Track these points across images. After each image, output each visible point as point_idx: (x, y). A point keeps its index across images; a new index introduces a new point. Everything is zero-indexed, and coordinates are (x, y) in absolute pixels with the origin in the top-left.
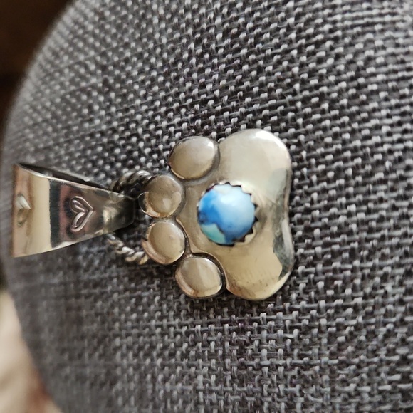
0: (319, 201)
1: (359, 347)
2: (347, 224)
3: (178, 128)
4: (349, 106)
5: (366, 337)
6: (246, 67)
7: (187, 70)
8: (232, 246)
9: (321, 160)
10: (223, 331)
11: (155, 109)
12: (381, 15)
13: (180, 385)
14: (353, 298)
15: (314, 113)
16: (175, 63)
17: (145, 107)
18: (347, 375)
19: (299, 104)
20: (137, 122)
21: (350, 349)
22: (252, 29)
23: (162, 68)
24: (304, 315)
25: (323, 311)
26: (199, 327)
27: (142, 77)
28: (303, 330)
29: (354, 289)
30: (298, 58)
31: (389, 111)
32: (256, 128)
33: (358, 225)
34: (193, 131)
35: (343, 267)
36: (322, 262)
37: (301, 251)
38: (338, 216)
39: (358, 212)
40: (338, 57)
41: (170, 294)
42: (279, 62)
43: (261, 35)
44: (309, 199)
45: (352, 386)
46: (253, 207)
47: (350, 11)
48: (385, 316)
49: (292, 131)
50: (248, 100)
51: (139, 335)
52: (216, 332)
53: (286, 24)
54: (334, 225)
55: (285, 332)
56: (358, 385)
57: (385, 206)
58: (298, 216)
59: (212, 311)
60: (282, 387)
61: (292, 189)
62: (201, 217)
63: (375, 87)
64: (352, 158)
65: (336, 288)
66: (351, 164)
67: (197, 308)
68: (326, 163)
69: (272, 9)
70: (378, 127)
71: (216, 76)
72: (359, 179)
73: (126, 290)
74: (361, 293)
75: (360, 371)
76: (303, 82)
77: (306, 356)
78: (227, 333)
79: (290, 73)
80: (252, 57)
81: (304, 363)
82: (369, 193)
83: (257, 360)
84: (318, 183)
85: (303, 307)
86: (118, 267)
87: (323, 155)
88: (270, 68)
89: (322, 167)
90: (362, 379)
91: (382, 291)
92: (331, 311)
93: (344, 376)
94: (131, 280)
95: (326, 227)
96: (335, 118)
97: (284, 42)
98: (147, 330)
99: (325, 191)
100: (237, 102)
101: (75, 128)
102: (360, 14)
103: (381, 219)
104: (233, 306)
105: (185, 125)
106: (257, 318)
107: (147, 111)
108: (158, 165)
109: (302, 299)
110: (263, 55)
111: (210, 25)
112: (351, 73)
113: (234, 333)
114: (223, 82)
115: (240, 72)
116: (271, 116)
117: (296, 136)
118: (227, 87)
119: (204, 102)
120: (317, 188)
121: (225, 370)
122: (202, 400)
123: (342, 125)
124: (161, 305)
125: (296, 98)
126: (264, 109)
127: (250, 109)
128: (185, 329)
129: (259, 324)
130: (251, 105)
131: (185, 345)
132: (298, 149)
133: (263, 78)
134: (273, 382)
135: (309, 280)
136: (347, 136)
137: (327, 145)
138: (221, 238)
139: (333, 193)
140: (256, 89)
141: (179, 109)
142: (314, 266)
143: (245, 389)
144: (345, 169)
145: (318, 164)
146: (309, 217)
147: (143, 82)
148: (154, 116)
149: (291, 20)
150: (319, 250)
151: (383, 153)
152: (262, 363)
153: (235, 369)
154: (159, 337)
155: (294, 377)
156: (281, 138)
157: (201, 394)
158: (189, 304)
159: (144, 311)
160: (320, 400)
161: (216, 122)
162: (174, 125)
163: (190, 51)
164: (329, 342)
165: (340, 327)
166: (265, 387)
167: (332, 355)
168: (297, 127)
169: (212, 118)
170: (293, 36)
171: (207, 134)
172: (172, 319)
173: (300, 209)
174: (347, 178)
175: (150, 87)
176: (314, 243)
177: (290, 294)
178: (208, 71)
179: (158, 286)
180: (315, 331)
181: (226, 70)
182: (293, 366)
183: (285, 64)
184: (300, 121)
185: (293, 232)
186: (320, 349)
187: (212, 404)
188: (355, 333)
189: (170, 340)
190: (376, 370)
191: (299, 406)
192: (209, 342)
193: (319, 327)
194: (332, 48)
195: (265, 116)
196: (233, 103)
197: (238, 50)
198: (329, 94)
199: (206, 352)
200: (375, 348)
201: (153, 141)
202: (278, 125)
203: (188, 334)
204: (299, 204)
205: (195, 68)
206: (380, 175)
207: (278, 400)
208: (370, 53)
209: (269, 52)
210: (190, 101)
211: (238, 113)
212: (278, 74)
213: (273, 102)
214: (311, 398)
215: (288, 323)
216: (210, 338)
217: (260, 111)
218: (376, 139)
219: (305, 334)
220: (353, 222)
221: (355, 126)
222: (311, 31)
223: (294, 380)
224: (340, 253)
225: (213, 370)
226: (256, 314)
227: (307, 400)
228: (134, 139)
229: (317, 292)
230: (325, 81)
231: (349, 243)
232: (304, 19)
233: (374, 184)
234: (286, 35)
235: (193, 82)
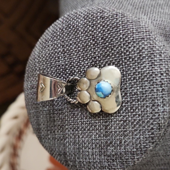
0: (129, 86)
1: (140, 125)
2: (137, 92)
3: (87, 65)
4: (138, 60)
5: (142, 122)
6: (108, 48)
7: (90, 48)
8: (105, 98)
9: (130, 75)
10: (100, 122)
11: (80, 59)
12: (146, 36)
13: (87, 138)
14: (138, 112)
15: (128, 62)
16: (86, 46)
17: (76, 58)
18: (137, 133)
19: (123, 59)
20: (74, 62)
21: (138, 126)
22: (110, 38)
23: (82, 47)
24: (124, 117)
25: (130, 116)
26: (93, 122)
27: (76, 49)
28: (124, 121)
29: (139, 110)
30: (123, 47)
31: (148, 62)
32: (111, 65)
33: (140, 92)
34: (92, 66)
35: (136, 104)
36: (130, 102)
37: (124, 99)
38: (134, 90)
39: (140, 89)
40: (134, 47)
41: (84, 112)
42: (118, 47)
43: (112, 39)
44: (126, 85)
45: (138, 136)
46: (111, 87)
47: (138, 34)
48: (147, 117)
49: (121, 66)
50: (108, 57)
51: (74, 125)
52: (99, 123)
53: (120, 37)
54: (133, 92)
55: (119, 122)
56: (140, 136)
57: (147, 87)
58: (123, 90)
59: (97, 117)
60: (118, 137)
61: (121, 83)
62: (97, 90)
63: (145, 55)
64: (138, 75)
65: (133, 110)
66: (138, 76)
67: (92, 116)
68: (131, 76)
69: (116, 32)
70: (145, 66)
71: (99, 50)
72: (140, 80)
73: (70, 111)
74: (141, 111)
75: (140, 132)
76: (125, 53)
77: (125, 128)
78: (102, 123)
79: (121, 51)
80: (110, 45)
81: (125, 130)
82: (143, 84)
83: (111, 130)
84: (129, 81)
85: (124, 115)
86: (67, 105)
87: (130, 73)
88: (115, 49)
89: (130, 77)
90: (141, 134)
91: (146, 110)
92: (132, 116)
93: (136, 133)
94: (71, 109)
95: (131, 93)
96: (133, 63)
97: (119, 42)
98: (76, 123)
99: (131, 83)
100: (105, 58)
101: (53, 63)
102: (141, 35)
103: (146, 91)
104: (104, 115)
105: (89, 64)
106: (111, 118)
107: (77, 59)
108: (80, 75)
109: (124, 113)
110: (113, 45)
111: (97, 36)
112: (138, 51)
113: (104, 123)
114: (101, 52)
115: (106, 49)
116: (115, 62)
117: (122, 68)
118: (102, 54)
119: (95, 58)
120: (128, 82)
121: (101, 133)
122: (94, 143)
123: (136, 66)
124: (81, 116)
125: (122, 57)
126: (113, 60)
127: (109, 60)
128: (89, 122)
129: (111, 120)
130: (109, 59)
131: (89, 127)
132: (123, 72)
133: (113, 52)
134: (115, 136)
135: (126, 108)
136: (137, 68)
137: (131, 71)
138: (102, 96)
139: (133, 84)
140: (111, 55)
141: (87, 59)
142: (128, 103)
143: (107, 138)
144: (136, 77)
145: (129, 76)
146: (126, 90)
147: (76, 51)
148: (79, 61)
149: (121, 36)
150: (129, 99)
151: (147, 73)
152: (112, 131)
153: (104, 133)
154: (80, 125)
155: (122, 134)
156: (118, 68)
157: (94, 141)
158: (90, 115)
159: (75, 117)
160: (129, 140)
161: (99, 63)
162: (86, 64)
163: (91, 43)
164: (132, 124)
165: (135, 120)
166: (113, 137)
167: (133, 128)
168: (123, 65)
169: (98, 62)
170: (122, 40)
171: (96, 67)
172: (84, 119)
173: (124, 88)
174: (137, 80)
175: (78, 52)
176: (127, 97)
177: (120, 112)
178: (96, 49)
179: (80, 110)
180: (128, 121)
181: (102, 49)
182: (122, 131)
183: (120, 48)
184: (124, 64)
185: (122, 94)
186: (129, 126)
187: (97, 143)
188: (139, 122)
189: (84, 126)
190: (145, 131)
191: (123, 142)
192: (96, 126)
193: (129, 120)
194: (133, 44)
195: (113, 62)
196: (104, 58)
197: (106, 43)
198: (132, 57)
199: (95, 129)
200: (144, 125)
201: (79, 68)
202: (117, 65)
203: (90, 123)
204: (123, 87)
205: (92, 48)
206: (146, 79)
207: (117, 141)
208: (143, 46)
209: (115, 44)
210: (91, 57)
211: (105, 61)
212: (117, 51)
213: (116, 58)
214: (127, 140)
215: (120, 119)
216: (96, 125)
217: (112, 61)
218: (145, 69)
219: (125, 122)
220: (138, 92)
221: (139, 66)
222: (127, 39)
223: (122, 135)
224: (135, 100)
225: (97, 134)
226: (110, 117)
227: (125, 140)
228: (73, 67)
229: (128, 111)
230: (131, 53)
231: (137, 97)
232: (125, 36)
233: (144, 81)
234: (120, 40)
235: (92, 52)
